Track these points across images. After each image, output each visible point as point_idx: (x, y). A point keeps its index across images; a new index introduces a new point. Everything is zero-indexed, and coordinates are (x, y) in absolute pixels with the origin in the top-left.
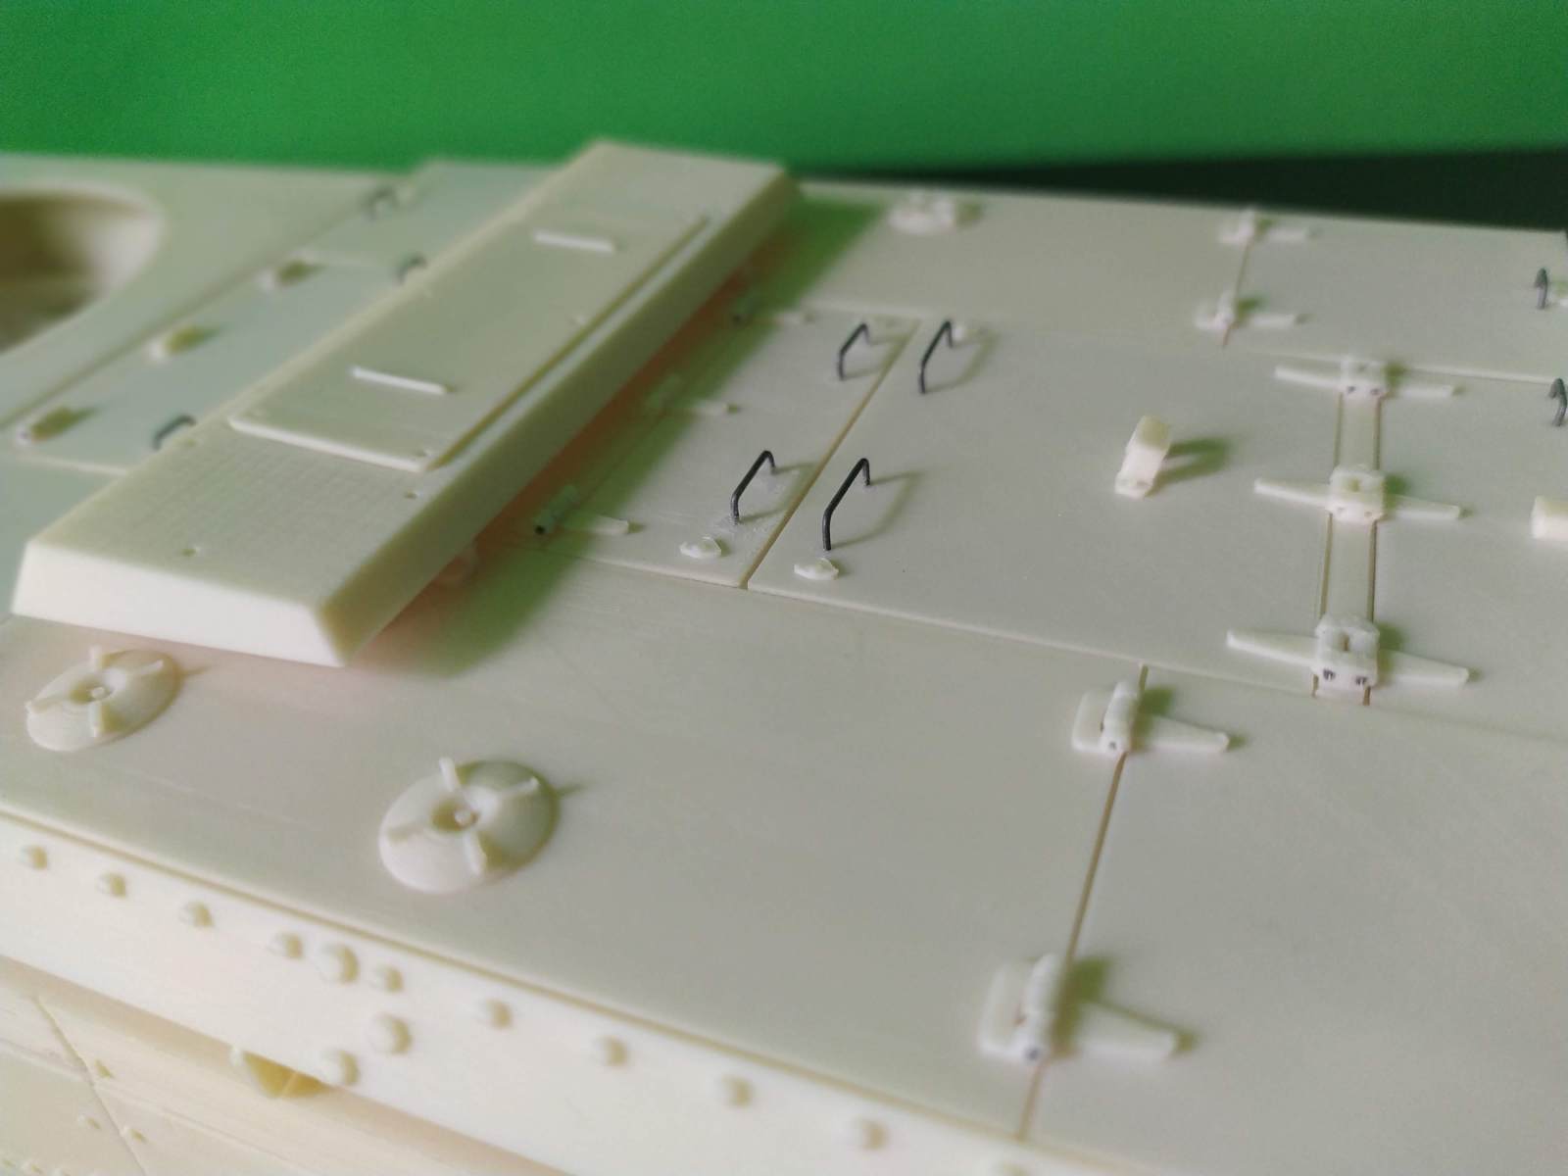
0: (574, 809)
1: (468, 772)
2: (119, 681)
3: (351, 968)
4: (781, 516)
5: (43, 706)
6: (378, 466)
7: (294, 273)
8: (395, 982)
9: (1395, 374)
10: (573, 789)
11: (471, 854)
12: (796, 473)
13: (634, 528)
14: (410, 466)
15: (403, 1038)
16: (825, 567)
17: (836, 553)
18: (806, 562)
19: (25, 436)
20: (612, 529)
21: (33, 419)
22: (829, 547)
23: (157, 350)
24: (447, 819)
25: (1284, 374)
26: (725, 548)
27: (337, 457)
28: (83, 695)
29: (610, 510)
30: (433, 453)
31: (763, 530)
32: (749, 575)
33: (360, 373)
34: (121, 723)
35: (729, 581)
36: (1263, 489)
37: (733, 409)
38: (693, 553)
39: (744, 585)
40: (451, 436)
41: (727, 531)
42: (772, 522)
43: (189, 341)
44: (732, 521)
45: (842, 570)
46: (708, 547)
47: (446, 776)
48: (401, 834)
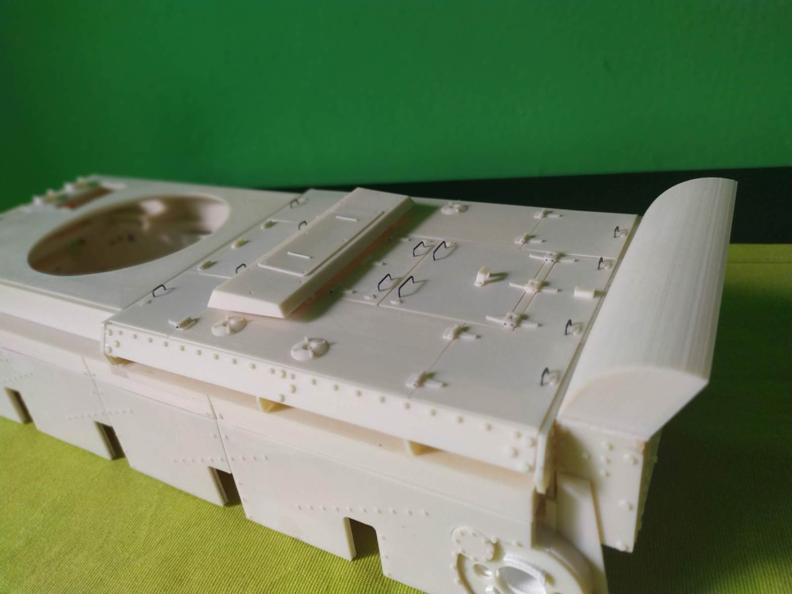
0: (332, 347)
1: (310, 340)
2: (233, 322)
3: (284, 375)
4: (390, 290)
5: (216, 327)
6: (293, 276)
7: (270, 225)
8: (293, 377)
9: (561, 256)
10: (333, 344)
11: (310, 354)
12: (396, 280)
13: (354, 292)
14: (300, 275)
15: (294, 389)
16: (398, 301)
17: (401, 298)
18: (393, 300)
19: (200, 268)
20: (349, 292)
21: (202, 264)
22: (400, 296)
23: (233, 246)
24: (305, 348)
25: (531, 256)
26: (375, 297)
27: (283, 273)
28: (225, 325)
29: (349, 288)
30: (306, 273)
31: (385, 293)
32: (380, 303)
33: (289, 253)
34: (234, 331)
35: (374, 304)
36: (511, 285)
37: (384, 264)
38: (367, 298)
39: (378, 305)
40: (311, 269)
41: (377, 293)
42: (388, 291)
43: (242, 244)
44: (378, 291)
45: (401, 302)
46: (371, 296)
47: (306, 340)
48: (296, 350)
